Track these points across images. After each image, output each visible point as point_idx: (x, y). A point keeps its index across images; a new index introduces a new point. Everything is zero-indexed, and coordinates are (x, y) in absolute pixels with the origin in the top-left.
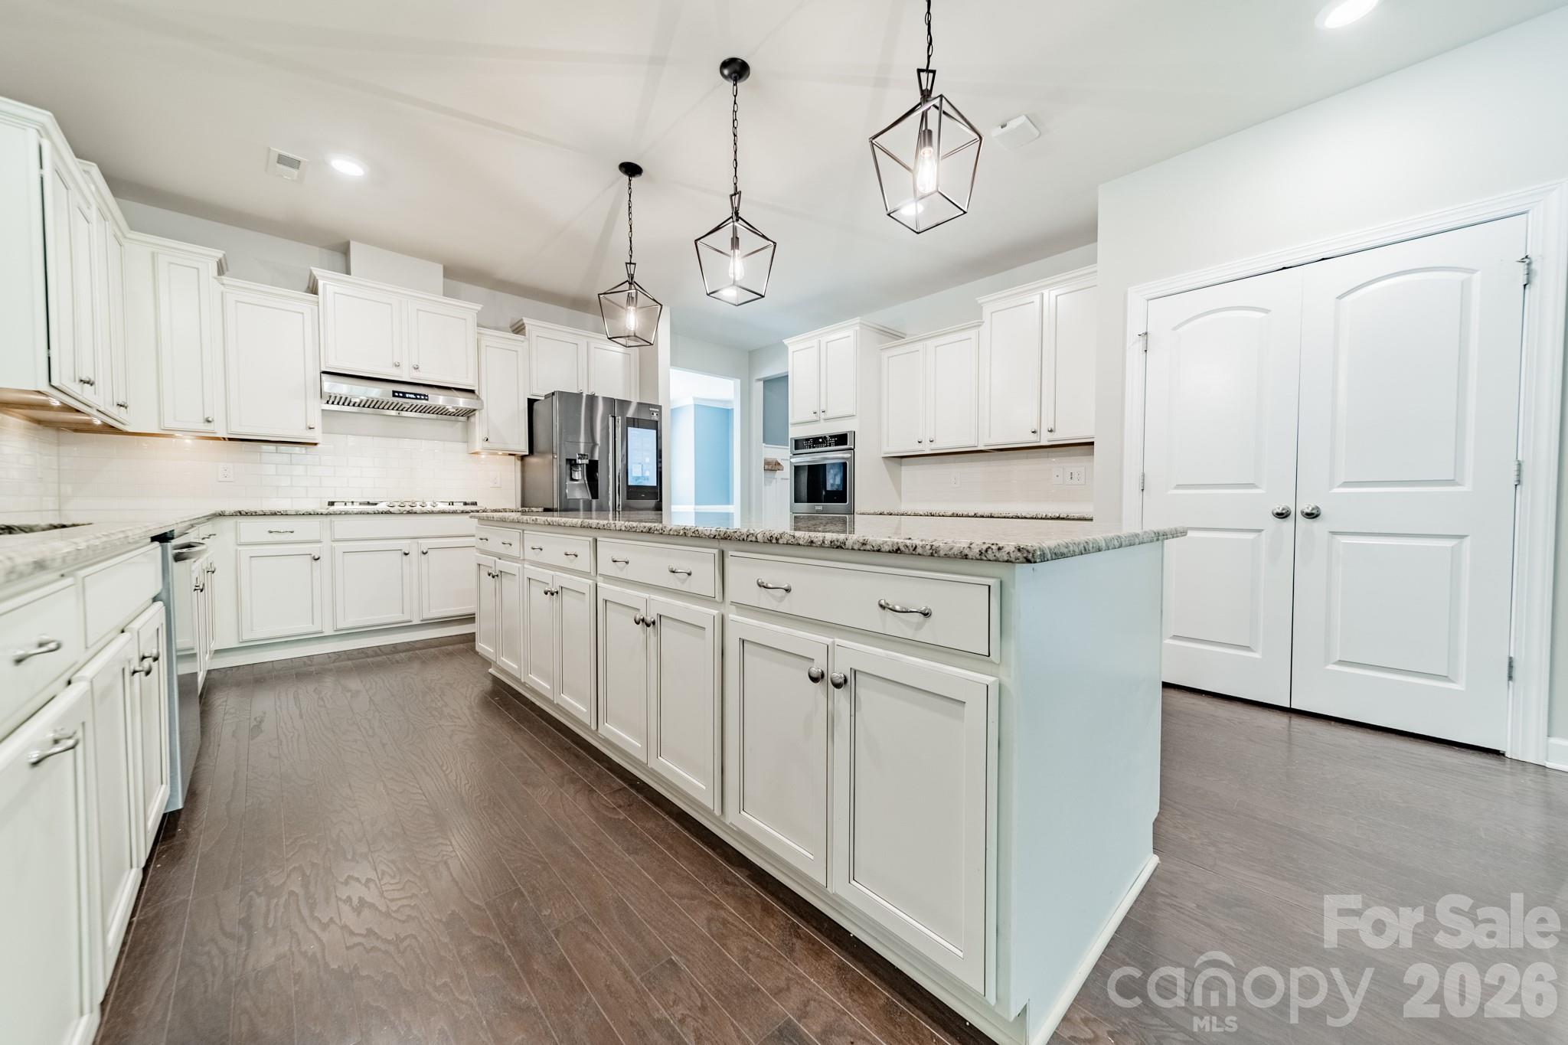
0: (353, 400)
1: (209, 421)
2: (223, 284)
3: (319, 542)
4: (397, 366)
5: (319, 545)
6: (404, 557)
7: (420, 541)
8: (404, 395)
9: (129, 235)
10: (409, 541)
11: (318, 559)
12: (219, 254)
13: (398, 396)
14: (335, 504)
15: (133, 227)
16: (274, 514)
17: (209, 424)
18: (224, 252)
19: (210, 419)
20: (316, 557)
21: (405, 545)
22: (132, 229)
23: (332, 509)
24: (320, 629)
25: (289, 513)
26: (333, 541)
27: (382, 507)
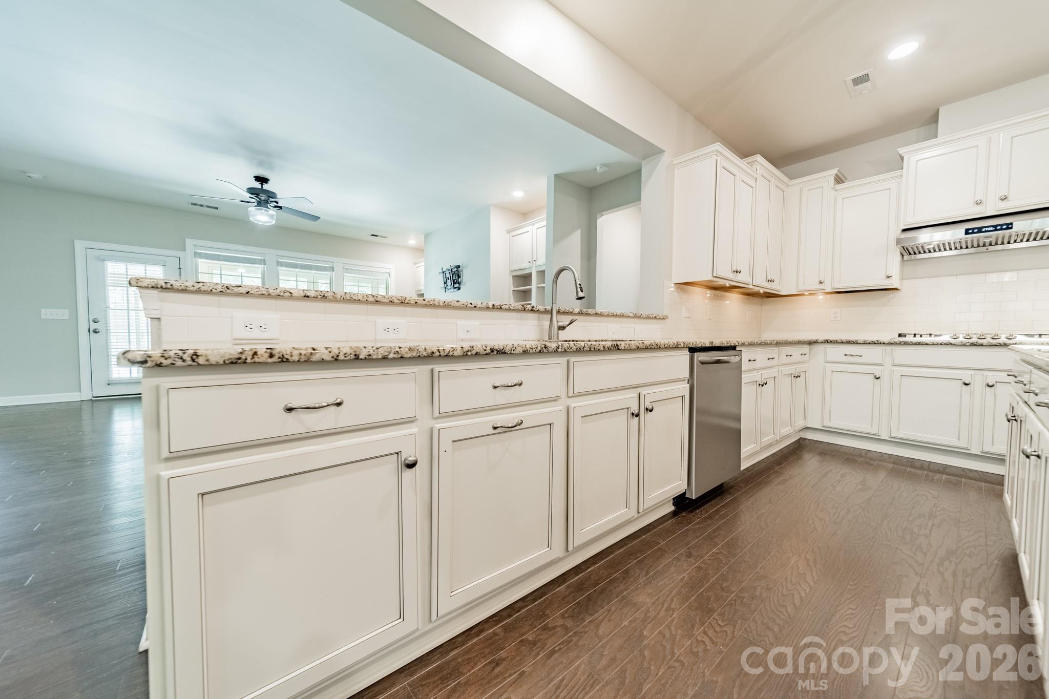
0: (926, 247)
1: (821, 283)
2: (836, 191)
3: (881, 365)
4: (978, 203)
5: (882, 367)
6: (964, 387)
7: (986, 373)
8: (980, 230)
9: (790, 184)
10: (972, 372)
11: (879, 378)
12: (834, 171)
13: (973, 233)
14: (907, 336)
15: (791, 178)
16: (849, 342)
17: (821, 284)
18: (838, 169)
19: (822, 281)
20: (878, 376)
21: (966, 376)
22: (791, 180)
23: (902, 339)
24: (877, 433)
25: (859, 342)
26: (893, 365)
27: (946, 338)
